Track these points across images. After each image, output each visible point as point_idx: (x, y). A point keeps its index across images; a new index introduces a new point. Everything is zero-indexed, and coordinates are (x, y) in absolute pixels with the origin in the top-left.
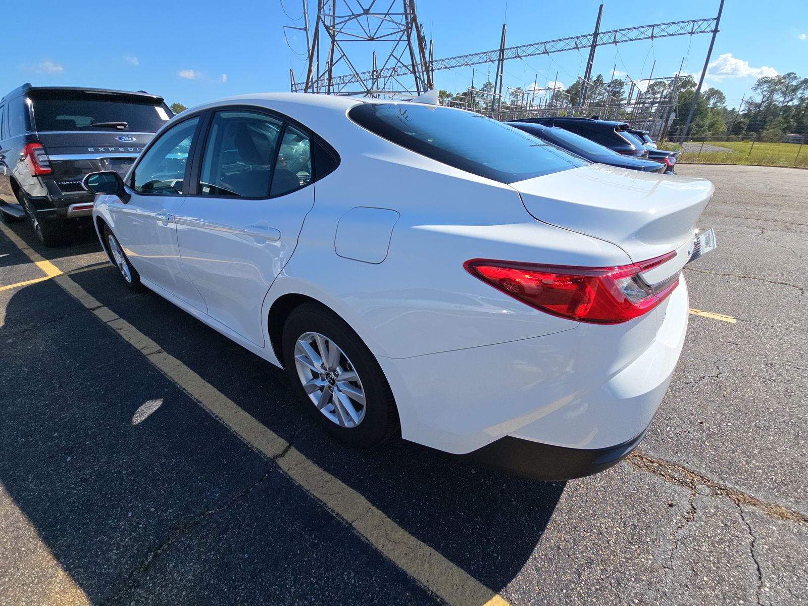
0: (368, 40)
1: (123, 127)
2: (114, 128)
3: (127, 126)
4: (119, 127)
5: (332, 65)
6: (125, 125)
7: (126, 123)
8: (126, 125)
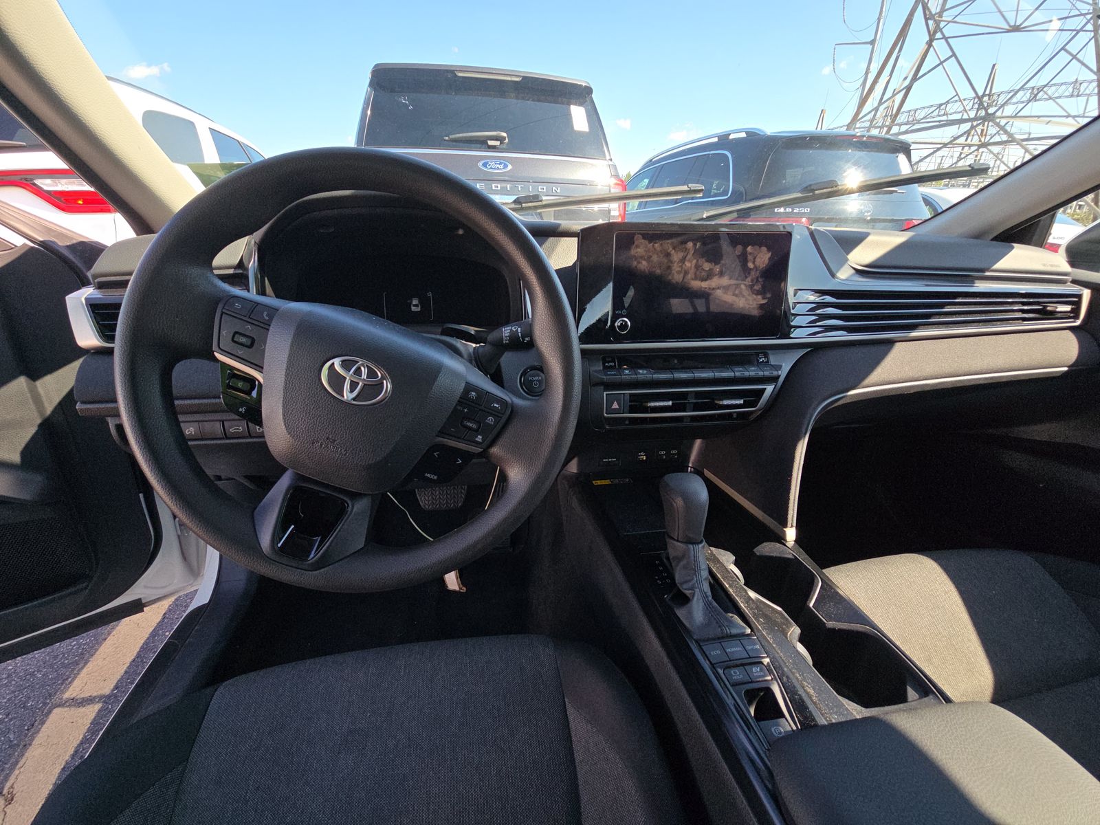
0: (1008, 31)
1: (497, 143)
2: (482, 143)
3: (507, 141)
4: (491, 143)
5: (915, 78)
6: (501, 139)
7: (504, 134)
8: (504, 138)
